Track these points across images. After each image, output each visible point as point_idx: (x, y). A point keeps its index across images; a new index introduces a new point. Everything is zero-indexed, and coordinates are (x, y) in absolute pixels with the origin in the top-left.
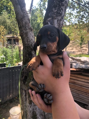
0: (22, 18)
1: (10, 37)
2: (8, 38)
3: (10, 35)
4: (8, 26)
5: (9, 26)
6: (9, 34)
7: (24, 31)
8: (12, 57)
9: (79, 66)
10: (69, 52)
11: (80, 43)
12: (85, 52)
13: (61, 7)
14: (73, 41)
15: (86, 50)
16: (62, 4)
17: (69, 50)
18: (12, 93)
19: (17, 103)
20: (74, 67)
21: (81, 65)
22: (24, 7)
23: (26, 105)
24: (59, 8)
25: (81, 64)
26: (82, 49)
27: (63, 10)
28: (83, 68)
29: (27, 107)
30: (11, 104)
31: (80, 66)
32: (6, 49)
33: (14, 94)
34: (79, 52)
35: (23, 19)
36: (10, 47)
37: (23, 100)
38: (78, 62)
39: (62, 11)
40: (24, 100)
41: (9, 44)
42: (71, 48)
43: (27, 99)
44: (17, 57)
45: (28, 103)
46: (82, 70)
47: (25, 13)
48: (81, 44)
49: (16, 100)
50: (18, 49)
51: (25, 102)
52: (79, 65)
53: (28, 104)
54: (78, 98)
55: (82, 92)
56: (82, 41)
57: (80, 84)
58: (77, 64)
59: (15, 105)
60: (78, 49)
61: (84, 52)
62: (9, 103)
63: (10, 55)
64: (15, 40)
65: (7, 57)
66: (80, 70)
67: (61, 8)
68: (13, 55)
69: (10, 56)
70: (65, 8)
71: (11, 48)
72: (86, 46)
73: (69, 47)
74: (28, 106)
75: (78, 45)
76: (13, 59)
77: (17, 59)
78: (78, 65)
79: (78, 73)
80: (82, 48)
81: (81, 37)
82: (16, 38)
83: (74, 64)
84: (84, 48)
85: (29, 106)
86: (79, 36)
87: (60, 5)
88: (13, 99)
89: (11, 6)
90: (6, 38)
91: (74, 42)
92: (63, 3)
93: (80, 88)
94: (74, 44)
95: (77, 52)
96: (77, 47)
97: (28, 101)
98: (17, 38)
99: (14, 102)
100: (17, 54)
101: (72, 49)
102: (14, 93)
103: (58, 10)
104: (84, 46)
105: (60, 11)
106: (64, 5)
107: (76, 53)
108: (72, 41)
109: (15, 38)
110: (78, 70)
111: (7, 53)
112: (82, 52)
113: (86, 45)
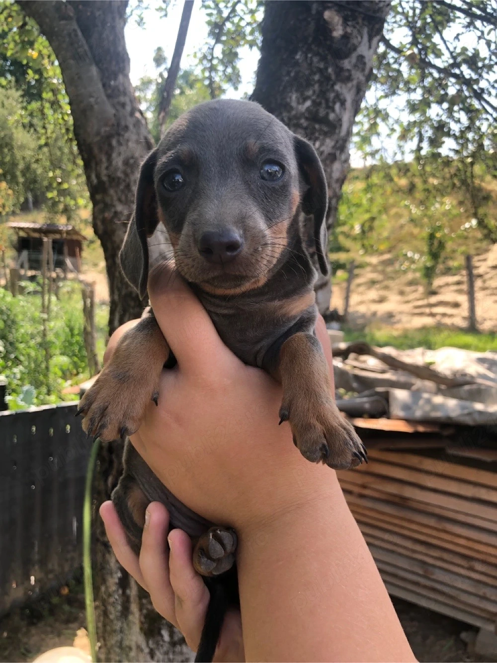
0: (109, 137)
1: (34, 230)
2: (22, 234)
3: (30, 217)
4: (21, 166)
5: (28, 168)
6: (25, 208)
7: (119, 208)
8: (45, 346)
9: (427, 408)
10: (363, 316)
11: (420, 265)
12: (451, 316)
13: (337, 87)
14: (387, 256)
15: (456, 305)
16: (339, 70)
17: (362, 303)
18: (43, 562)
19: (68, 621)
20: (401, 414)
21: (438, 399)
22: (121, 77)
23: (126, 643)
24: (323, 94)
25: (439, 391)
26: (433, 299)
27: (343, 103)
28: (449, 418)
29: (133, 654)
30: (33, 631)
31: (436, 407)
32: (9, 298)
33: (50, 566)
34: (421, 314)
35: (114, 142)
36: (31, 286)
37: (105, 613)
38: (418, 383)
39: (337, 107)
40: (114, 612)
41: (26, 265)
42: (373, 294)
43: (134, 607)
44: (71, 344)
45: (136, 628)
46: (446, 432)
47: (128, 108)
48: (429, 273)
49: (66, 608)
50: (78, 297)
51: (118, 625)
52: (428, 401)
53: (135, 636)
54: (425, 587)
55: (446, 556)
56: (435, 256)
57: (437, 511)
58: (416, 395)
59: (59, 635)
60: (412, 297)
61: (444, 315)
62: (24, 623)
63: (33, 337)
64: (58, 247)
65: (11, 344)
66: (436, 429)
67: (332, 95)
68: (51, 337)
69: (32, 343)
70: (354, 91)
71: (35, 293)
72: (459, 283)
73: (361, 289)
74: (139, 648)
75: (410, 276)
76: (48, 357)
77: (72, 355)
78: (421, 402)
79: (424, 445)
80: (434, 293)
81: (432, 237)
82: (68, 232)
83: (401, 395)
84: (448, 296)
85: (144, 646)
86: (416, 231)
87: (328, 78)
88: (44, 596)
89: (46, 62)
90: (12, 231)
91: (389, 262)
92: (347, 64)
93: (434, 533)
94: (389, 269)
95: (405, 318)
96: (408, 289)
97: (136, 616)
98: (74, 231)
99: (51, 620)
100: (72, 330)
101: (382, 300)
102: (54, 564)
103: (320, 104)
104: (447, 285)
105: (328, 107)
106: (349, 79)
107: (399, 321)
108: (382, 253)
109: (60, 232)
110: (421, 429)
111: (14, 322)
112: (432, 315)
113: (456, 278)
